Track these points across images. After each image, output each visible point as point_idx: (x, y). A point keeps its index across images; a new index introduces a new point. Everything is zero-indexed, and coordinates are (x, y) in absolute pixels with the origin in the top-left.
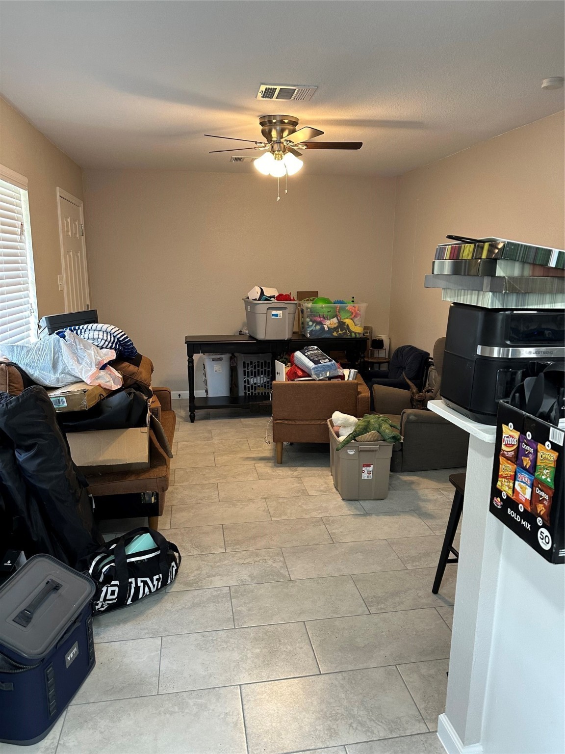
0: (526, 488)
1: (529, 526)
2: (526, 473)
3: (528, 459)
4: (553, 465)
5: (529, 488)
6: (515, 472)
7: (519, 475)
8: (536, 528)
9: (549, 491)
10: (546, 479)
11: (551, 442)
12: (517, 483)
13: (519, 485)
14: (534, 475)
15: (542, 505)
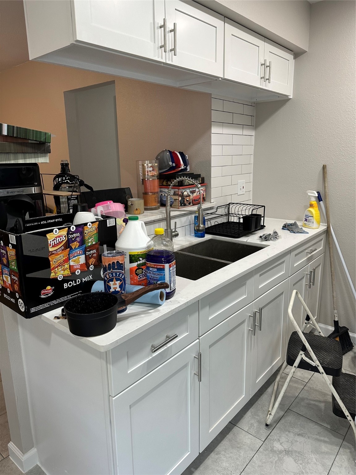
0: (8, 278)
1: (14, 300)
2: (6, 268)
3: (5, 258)
4: (15, 258)
5: (9, 277)
6: (2, 269)
7: (4, 270)
8: (17, 300)
9: (17, 274)
10: (14, 268)
11: (11, 244)
12: (4, 275)
13: (5, 276)
14: (9, 268)
15: (16, 285)
